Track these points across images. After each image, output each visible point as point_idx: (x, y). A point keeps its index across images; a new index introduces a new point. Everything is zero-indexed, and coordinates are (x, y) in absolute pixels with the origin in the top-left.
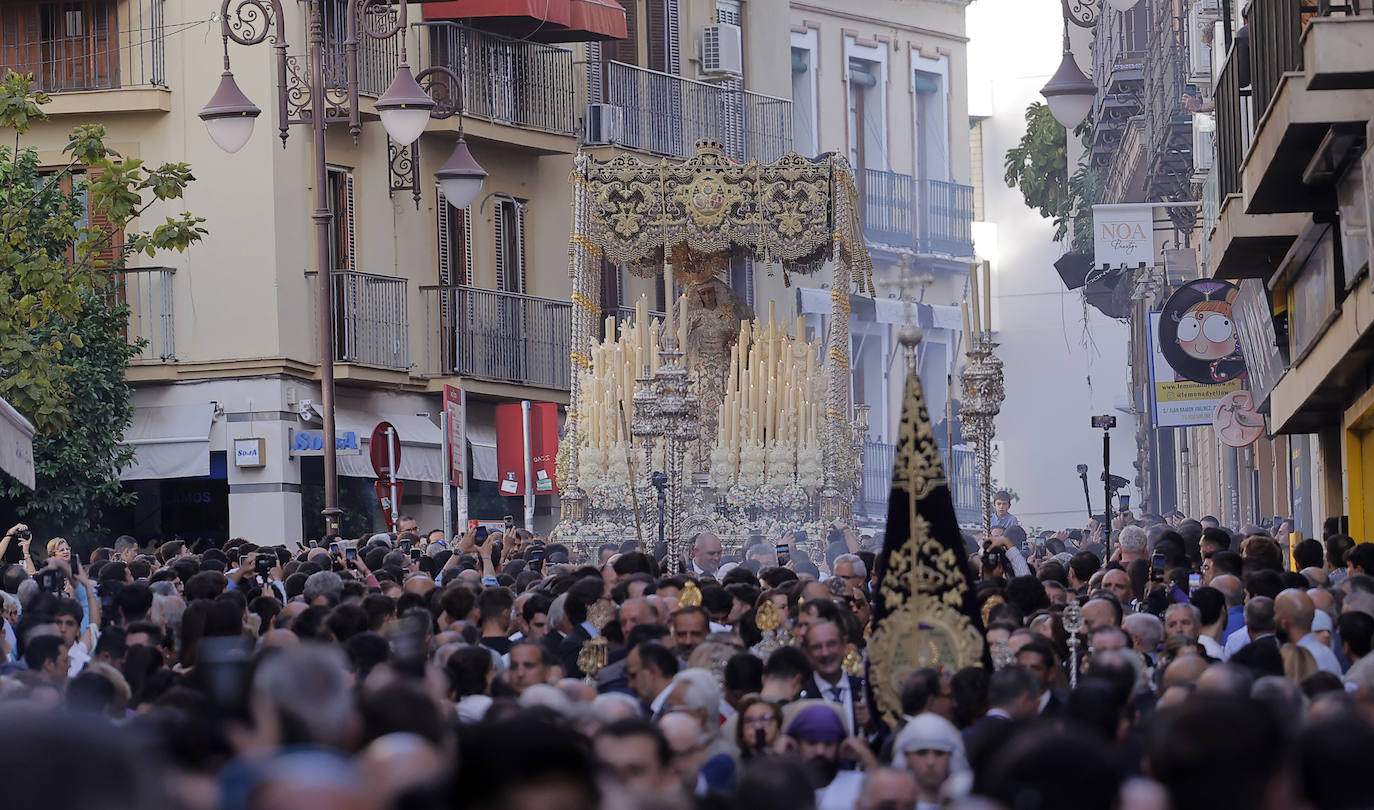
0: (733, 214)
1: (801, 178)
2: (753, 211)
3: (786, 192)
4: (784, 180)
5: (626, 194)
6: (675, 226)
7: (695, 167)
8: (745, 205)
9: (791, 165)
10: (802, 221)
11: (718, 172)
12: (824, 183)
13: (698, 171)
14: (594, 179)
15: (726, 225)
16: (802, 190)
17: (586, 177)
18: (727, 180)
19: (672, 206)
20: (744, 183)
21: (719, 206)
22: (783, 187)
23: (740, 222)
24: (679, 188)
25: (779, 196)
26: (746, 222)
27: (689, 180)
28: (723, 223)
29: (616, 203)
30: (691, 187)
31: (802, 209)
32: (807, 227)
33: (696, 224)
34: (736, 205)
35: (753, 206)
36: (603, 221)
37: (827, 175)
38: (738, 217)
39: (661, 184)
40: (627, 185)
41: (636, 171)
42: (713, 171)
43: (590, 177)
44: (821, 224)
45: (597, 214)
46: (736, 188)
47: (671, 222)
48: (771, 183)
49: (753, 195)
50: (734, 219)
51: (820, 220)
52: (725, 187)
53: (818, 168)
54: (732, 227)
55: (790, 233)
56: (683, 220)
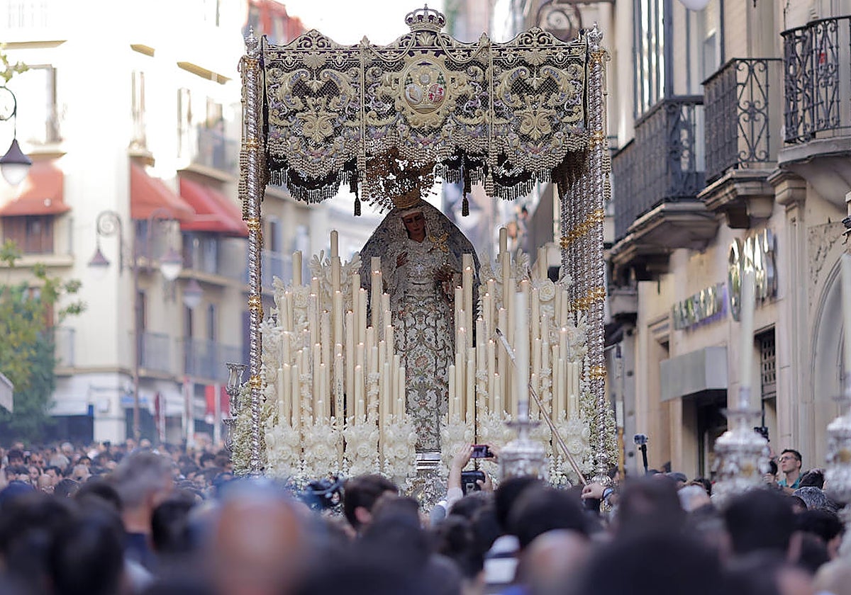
0: (458, 111)
1: (548, 62)
2: (485, 105)
3: (528, 81)
4: (526, 64)
5: (315, 85)
6: (381, 127)
7: (408, 49)
8: (474, 99)
9: (535, 43)
10: (551, 118)
11: (437, 55)
12: (579, 66)
13: (411, 54)
14: (271, 66)
15: (451, 124)
16: (549, 78)
17: (261, 63)
18: (450, 65)
19: (376, 100)
20: (472, 68)
21: (439, 101)
22: (525, 73)
23: (469, 121)
24: (387, 76)
25: (520, 87)
26: (475, 121)
27: (399, 66)
28: (444, 123)
29: (303, 98)
30: (402, 75)
31: (550, 103)
32: (556, 128)
33: (409, 125)
34: (463, 99)
35: (485, 100)
36: (284, 123)
37: (583, 57)
38: (467, 115)
39: (361, 71)
40: (315, 73)
41: (328, 54)
42: (431, 53)
43: (267, 62)
44: (576, 122)
45: (277, 112)
46: (462, 76)
47: (376, 122)
48: (508, 68)
49: (485, 84)
50: (460, 118)
51: (574, 118)
52: (448, 75)
53: (570, 49)
54: (457, 127)
55: (535, 135)
56: (391, 119)
